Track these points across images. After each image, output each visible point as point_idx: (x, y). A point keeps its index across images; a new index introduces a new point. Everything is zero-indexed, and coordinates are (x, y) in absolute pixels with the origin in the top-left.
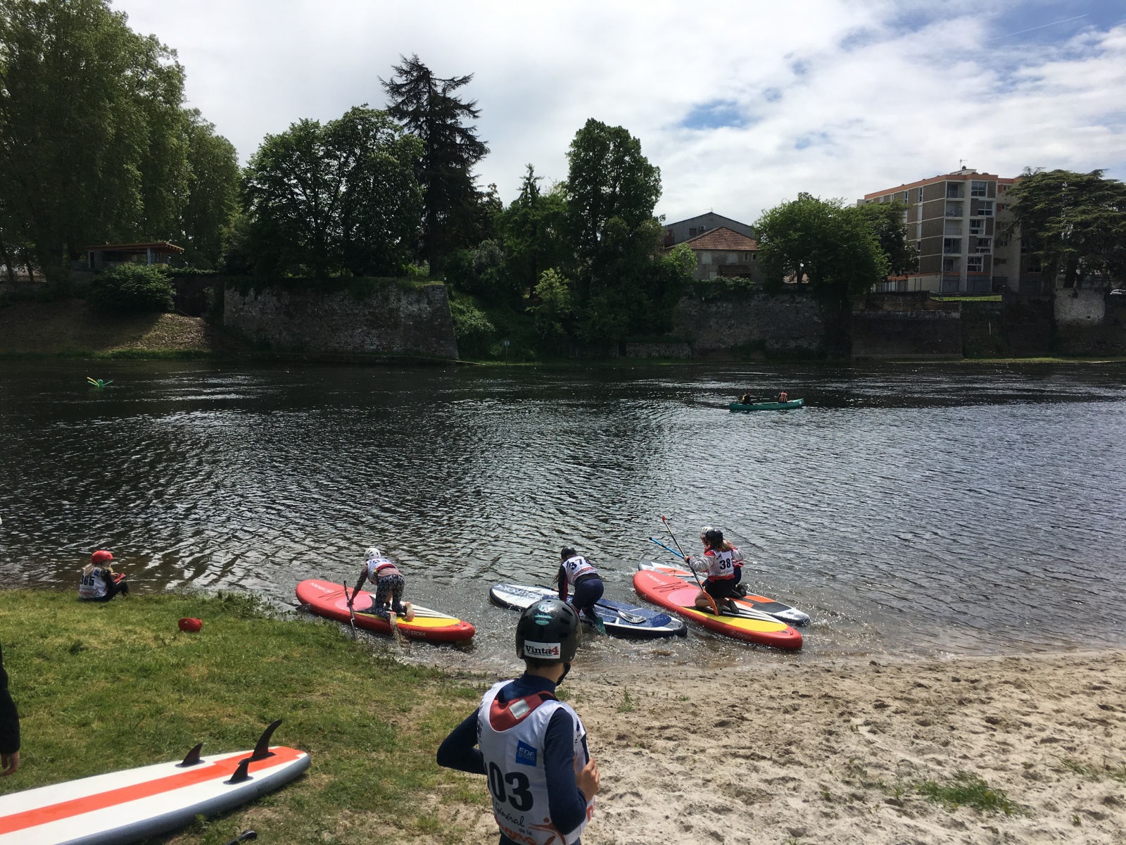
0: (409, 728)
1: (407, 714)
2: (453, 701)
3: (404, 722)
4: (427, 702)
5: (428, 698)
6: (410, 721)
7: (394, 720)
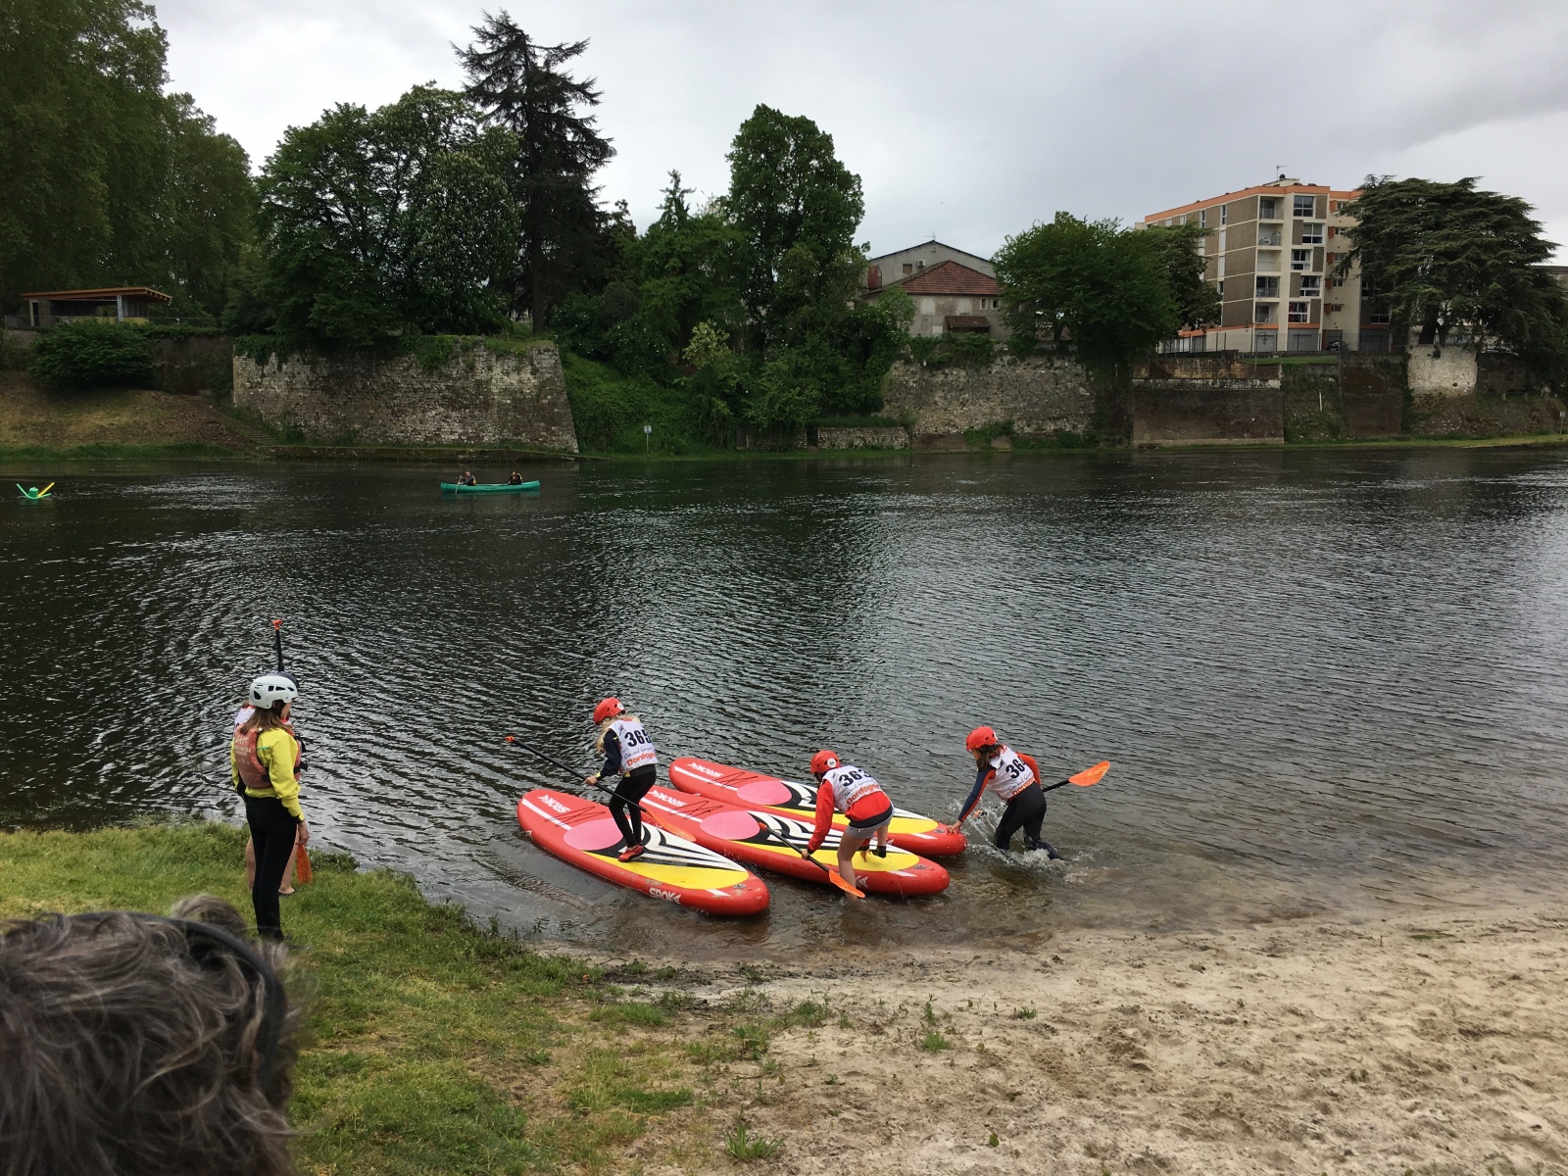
0: (547, 1104)
1: (541, 1069)
2: (622, 1032)
3: (536, 1087)
4: (576, 1038)
5: (577, 1030)
6: (549, 1084)
7: (517, 1083)
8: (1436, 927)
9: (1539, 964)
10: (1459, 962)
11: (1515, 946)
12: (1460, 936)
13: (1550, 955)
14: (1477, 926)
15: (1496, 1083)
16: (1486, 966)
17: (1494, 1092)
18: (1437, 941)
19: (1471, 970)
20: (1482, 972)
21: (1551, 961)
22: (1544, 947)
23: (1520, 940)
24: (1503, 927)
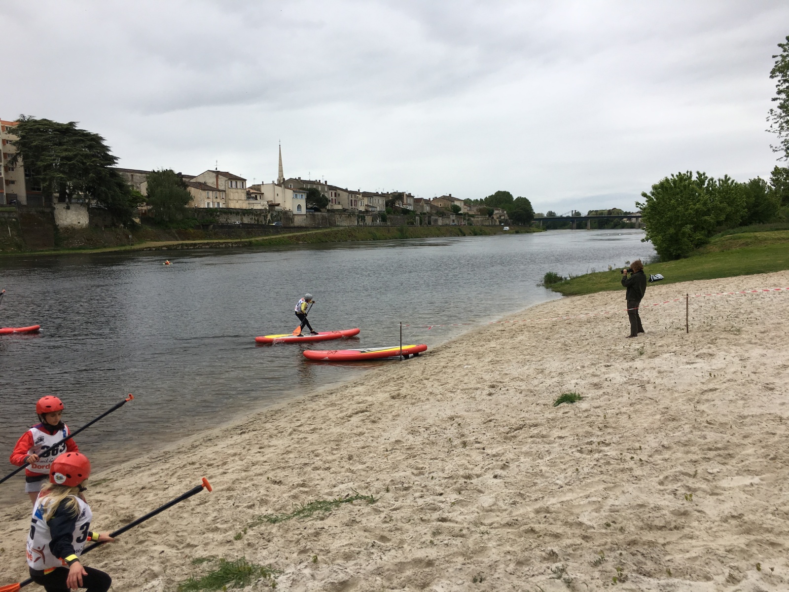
8: (102, 478)
9: (153, 479)
10: (116, 490)
11: (141, 474)
12: (115, 478)
13: (157, 473)
14: (122, 471)
15: (141, 538)
16: (129, 488)
17: (141, 542)
18: (104, 484)
19: (123, 491)
20: (127, 491)
21: (158, 476)
22: (154, 471)
23: (143, 471)
24: (134, 468)
